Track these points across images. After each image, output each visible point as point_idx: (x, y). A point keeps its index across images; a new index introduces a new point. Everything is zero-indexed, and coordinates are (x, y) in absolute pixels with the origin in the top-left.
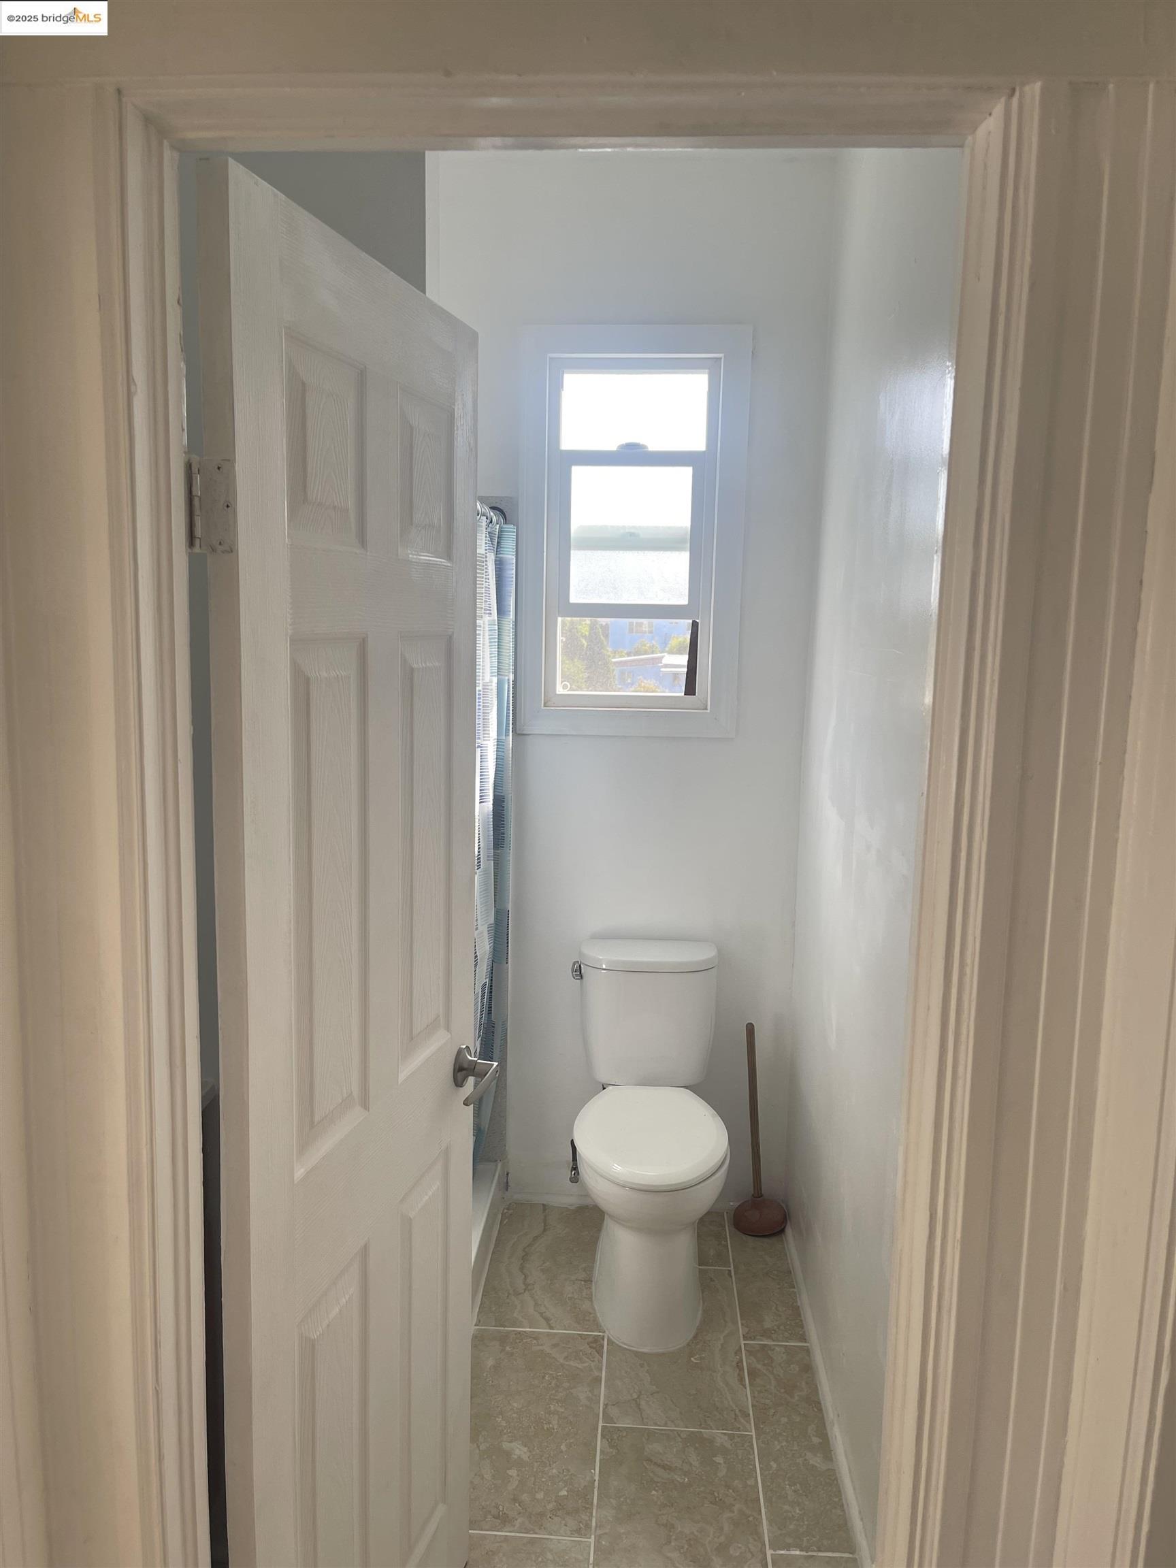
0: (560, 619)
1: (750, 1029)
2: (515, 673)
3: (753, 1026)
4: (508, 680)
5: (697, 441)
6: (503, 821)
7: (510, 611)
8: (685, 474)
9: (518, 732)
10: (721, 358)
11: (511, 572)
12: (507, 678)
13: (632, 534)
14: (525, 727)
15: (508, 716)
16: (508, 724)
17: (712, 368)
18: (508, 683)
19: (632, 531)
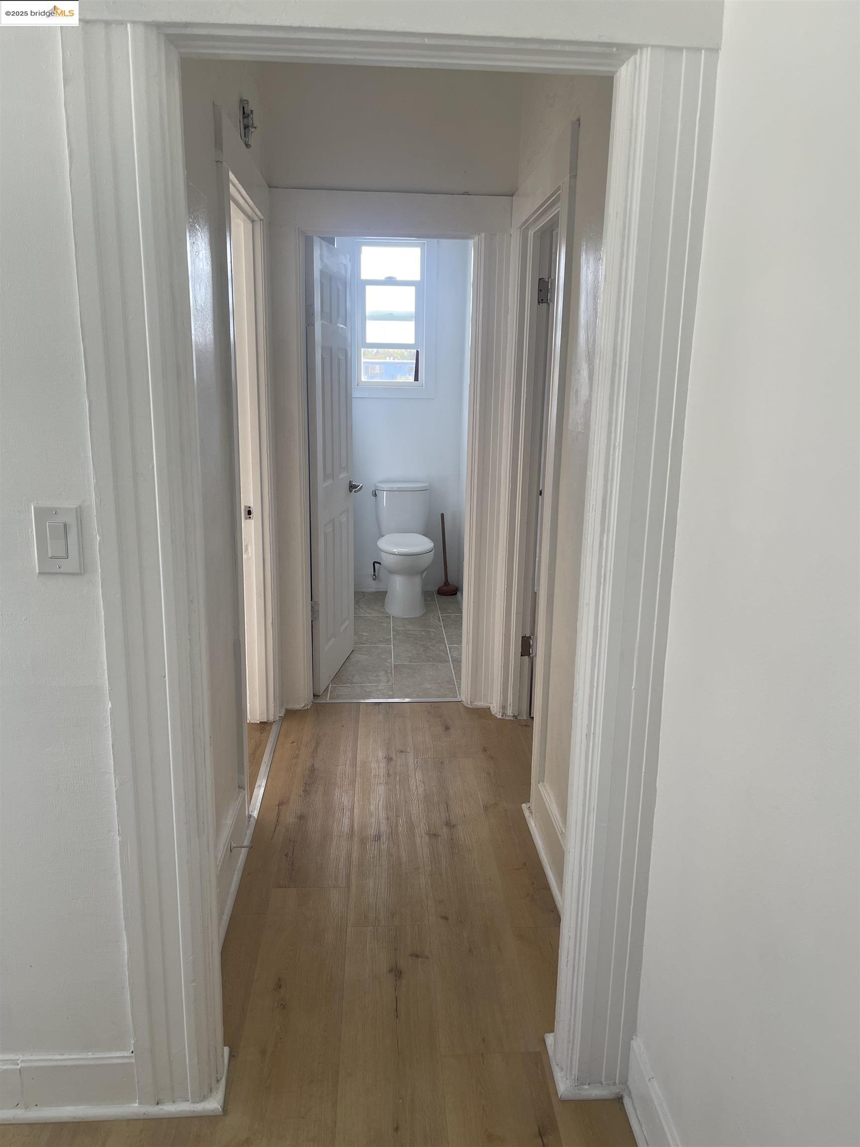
0: (362, 349)
1: (442, 515)
5: (417, 277)
8: (412, 289)
10: (425, 242)
13: (391, 314)
17: (421, 246)
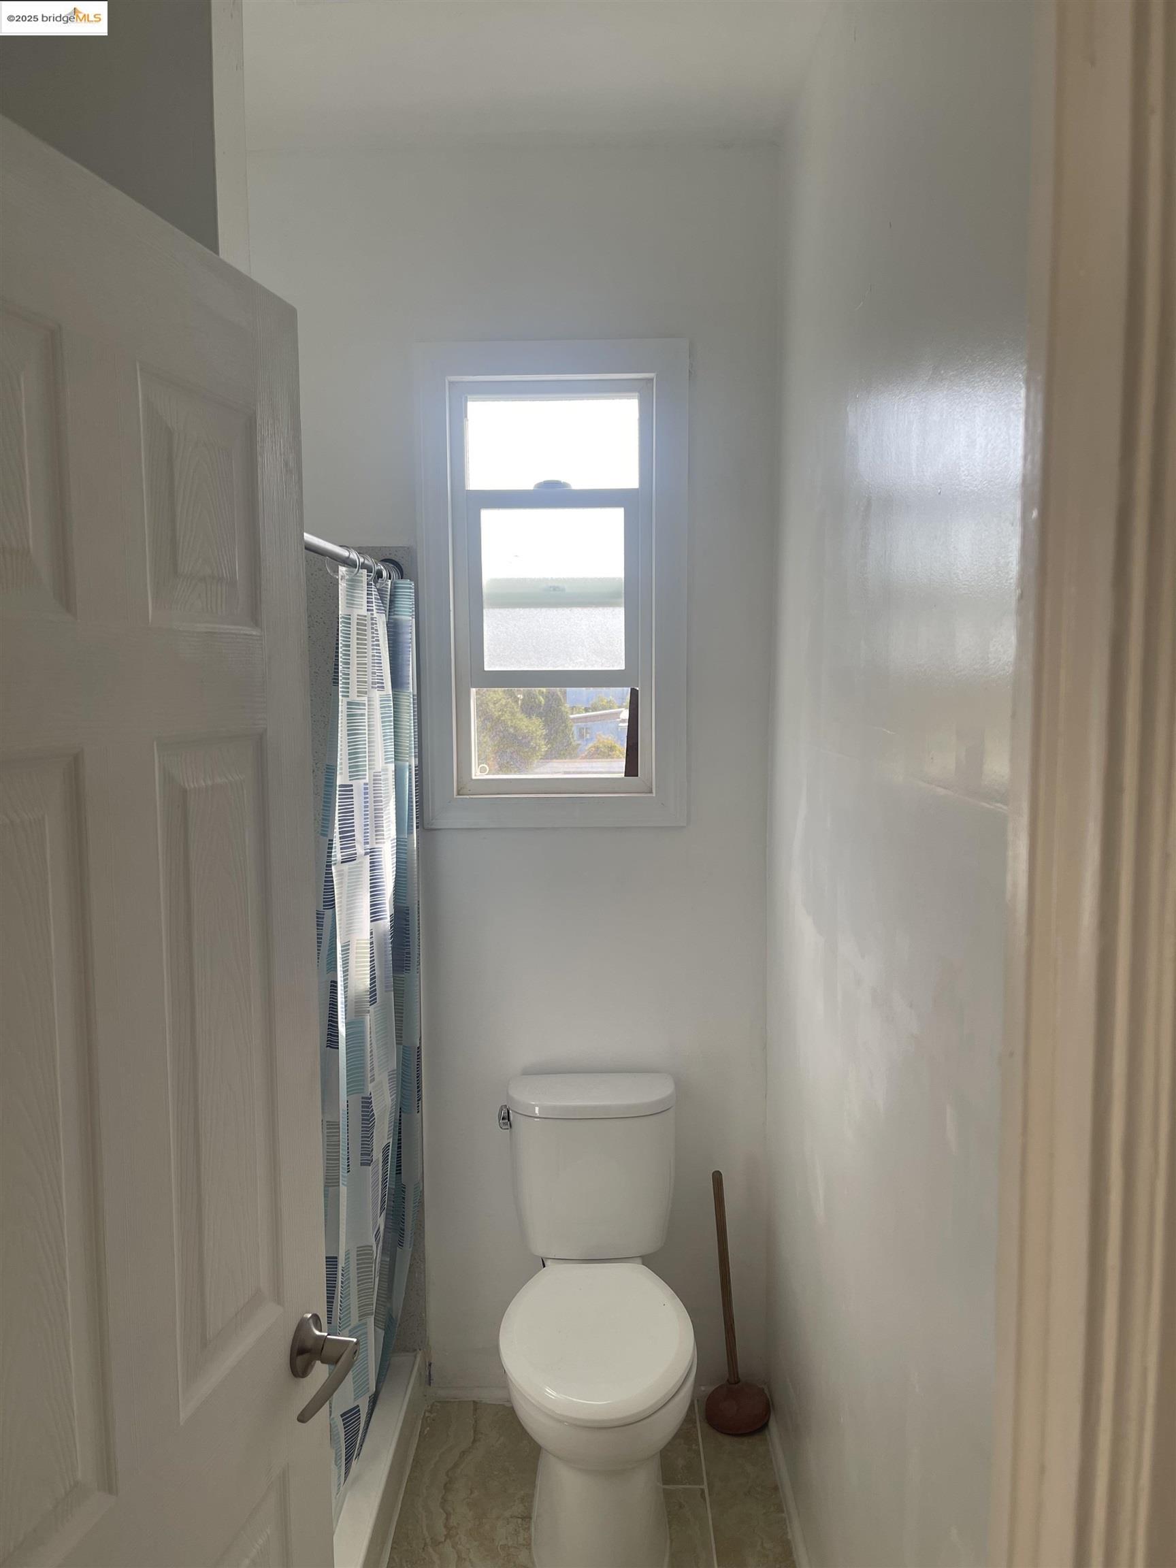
0: (473, 690)
1: (717, 1178)
2: (420, 756)
3: (721, 1174)
4: (410, 766)
5: (629, 478)
6: (409, 938)
7: (409, 683)
8: (615, 518)
9: (426, 827)
10: (652, 379)
11: (409, 636)
12: (407, 764)
14: (434, 821)
15: (410, 809)
16: (410, 819)
17: (642, 390)
18: (410, 769)
19: (556, 584)
